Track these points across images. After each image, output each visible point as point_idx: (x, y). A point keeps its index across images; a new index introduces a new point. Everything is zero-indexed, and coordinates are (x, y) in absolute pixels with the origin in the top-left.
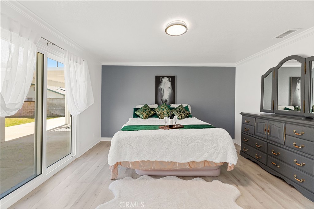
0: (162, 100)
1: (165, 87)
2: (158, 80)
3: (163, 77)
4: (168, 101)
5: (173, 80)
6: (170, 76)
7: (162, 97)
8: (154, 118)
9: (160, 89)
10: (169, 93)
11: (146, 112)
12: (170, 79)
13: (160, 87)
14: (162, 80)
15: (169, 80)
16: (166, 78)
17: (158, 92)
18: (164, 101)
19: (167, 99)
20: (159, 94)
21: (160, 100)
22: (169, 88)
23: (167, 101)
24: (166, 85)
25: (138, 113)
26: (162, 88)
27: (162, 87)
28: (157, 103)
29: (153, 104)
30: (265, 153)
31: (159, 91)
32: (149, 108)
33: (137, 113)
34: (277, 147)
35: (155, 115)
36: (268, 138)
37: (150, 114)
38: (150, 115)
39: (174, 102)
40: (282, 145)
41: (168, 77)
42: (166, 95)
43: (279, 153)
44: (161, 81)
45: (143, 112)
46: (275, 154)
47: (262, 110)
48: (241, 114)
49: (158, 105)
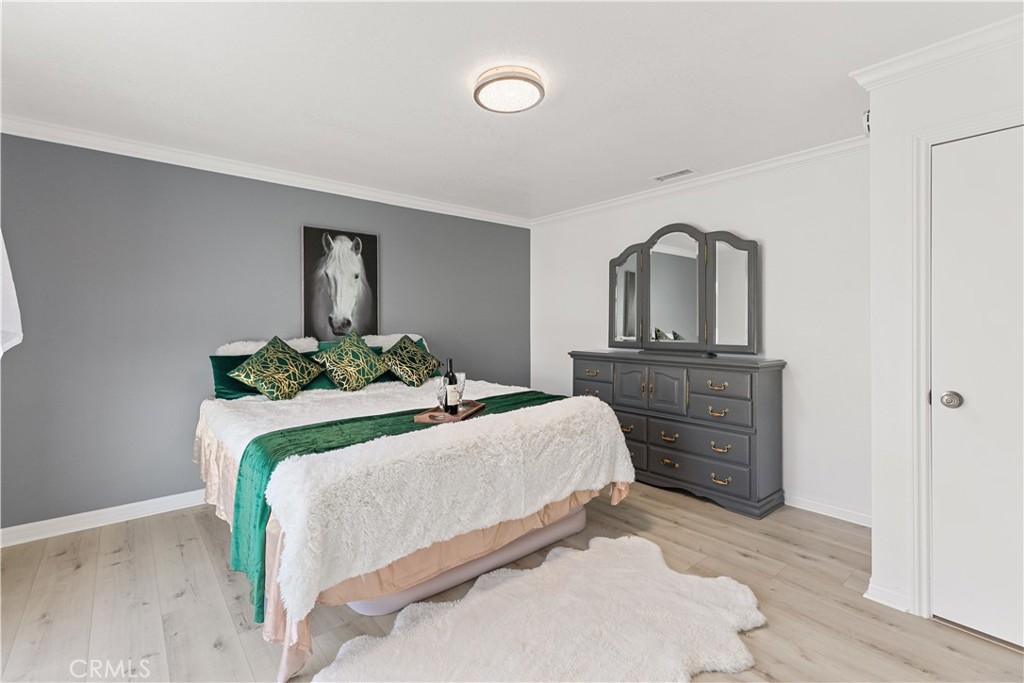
0: (330, 319)
1: (342, 272)
2: (316, 244)
3: (335, 234)
4: (353, 324)
5: (368, 246)
6: (361, 236)
7: (330, 309)
8: (320, 390)
9: (321, 280)
10: (356, 293)
11: (287, 371)
12: (358, 244)
13: (322, 272)
14: (329, 245)
15: (356, 248)
16: (344, 238)
17: (316, 289)
18: (339, 324)
19: (351, 319)
20: (319, 299)
21: (321, 322)
22: (357, 277)
23: (349, 323)
24: (343, 264)
25: (248, 376)
26: (330, 276)
27: (330, 272)
28: (310, 330)
29: (299, 338)
30: (642, 442)
31: (318, 286)
32: (296, 352)
33: (242, 378)
34: (672, 423)
35: (323, 379)
36: (651, 406)
37: (305, 375)
38: (306, 380)
39: (372, 328)
40: (684, 416)
41: (351, 236)
42: (346, 303)
43: (677, 435)
44: (325, 248)
45: (272, 369)
46: (668, 439)
47: (612, 344)
48: (573, 355)
49: (318, 340)
